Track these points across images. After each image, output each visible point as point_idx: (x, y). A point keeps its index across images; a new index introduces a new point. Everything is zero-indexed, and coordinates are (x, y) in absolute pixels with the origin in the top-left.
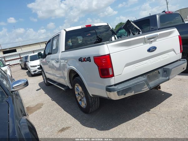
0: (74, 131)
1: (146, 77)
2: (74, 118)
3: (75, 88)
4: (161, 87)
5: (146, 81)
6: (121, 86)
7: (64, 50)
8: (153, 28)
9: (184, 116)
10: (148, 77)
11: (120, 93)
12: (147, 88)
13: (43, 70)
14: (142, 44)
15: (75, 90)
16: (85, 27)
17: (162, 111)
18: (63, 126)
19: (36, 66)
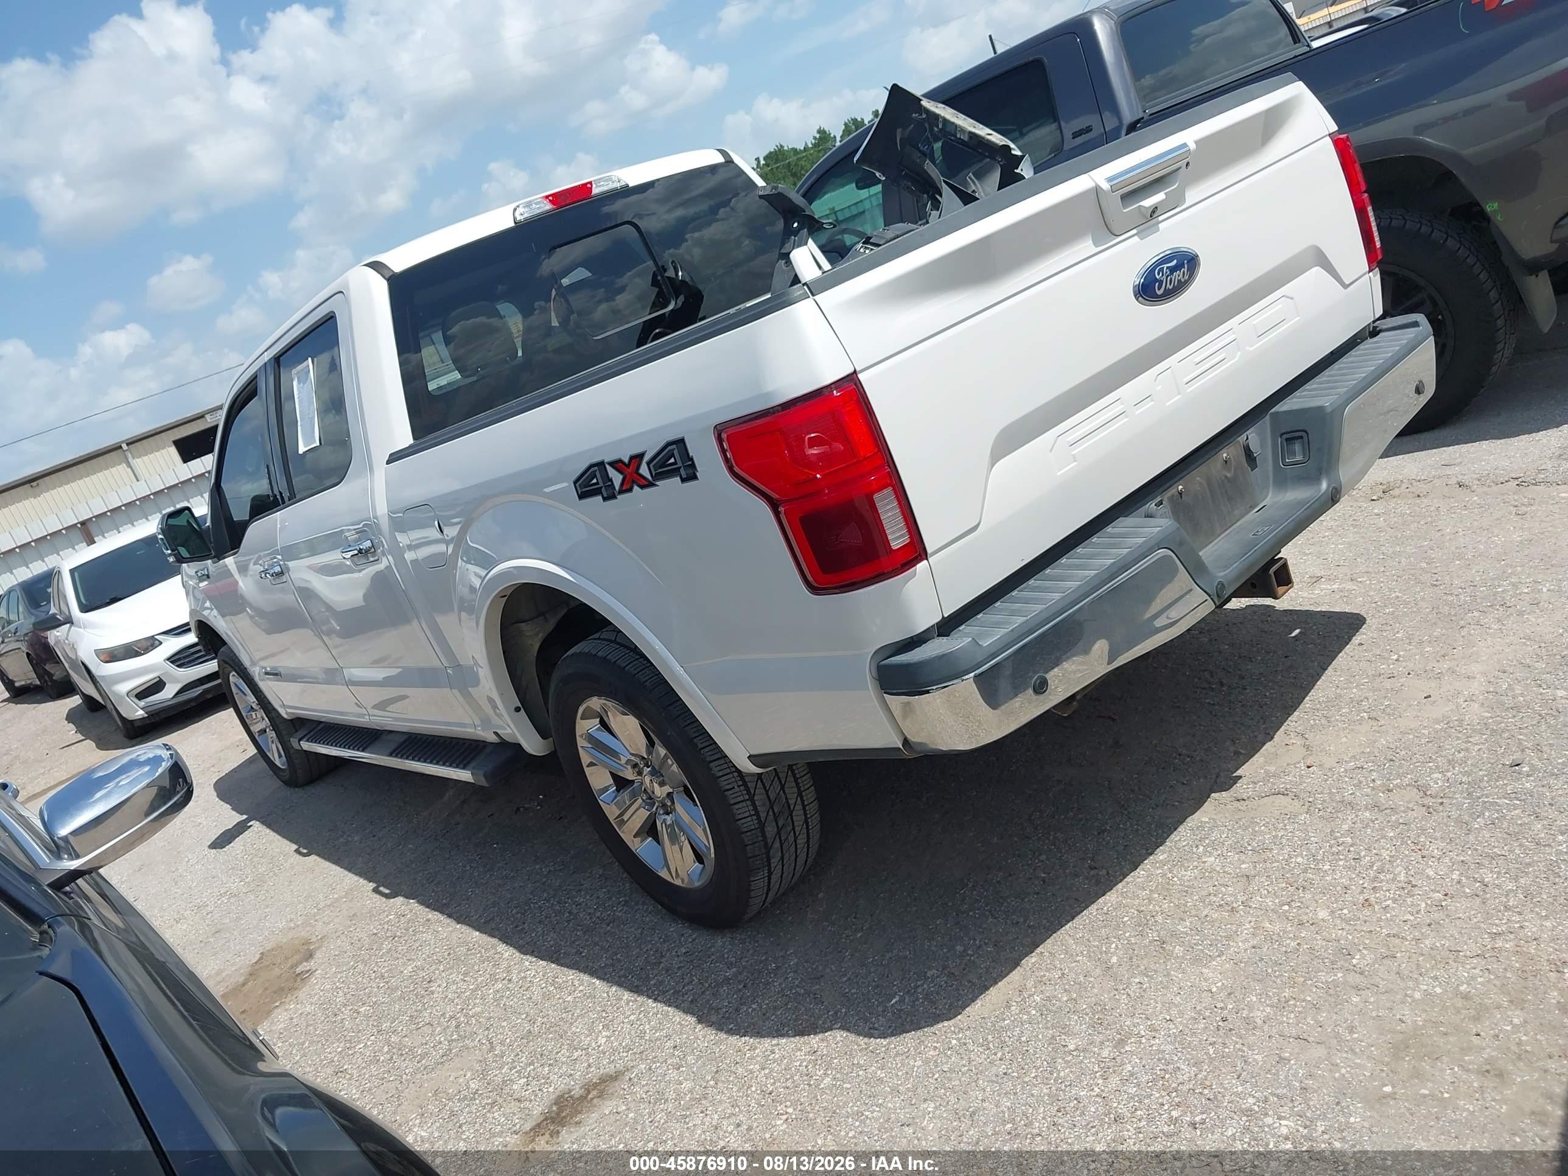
0: (660, 1097)
1: (1166, 508)
2: (627, 995)
3: (581, 742)
4: (1292, 569)
5: (1181, 544)
6: (998, 625)
7: (404, 437)
8: (1088, 129)
9: (1517, 756)
10: (1181, 509)
11: (1004, 685)
12: (1199, 596)
13: (232, 663)
14: (1086, 246)
15: (585, 759)
16: (548, 206)
17: (1329, 762)
18: (558, 1084)
19: (151, 644)
